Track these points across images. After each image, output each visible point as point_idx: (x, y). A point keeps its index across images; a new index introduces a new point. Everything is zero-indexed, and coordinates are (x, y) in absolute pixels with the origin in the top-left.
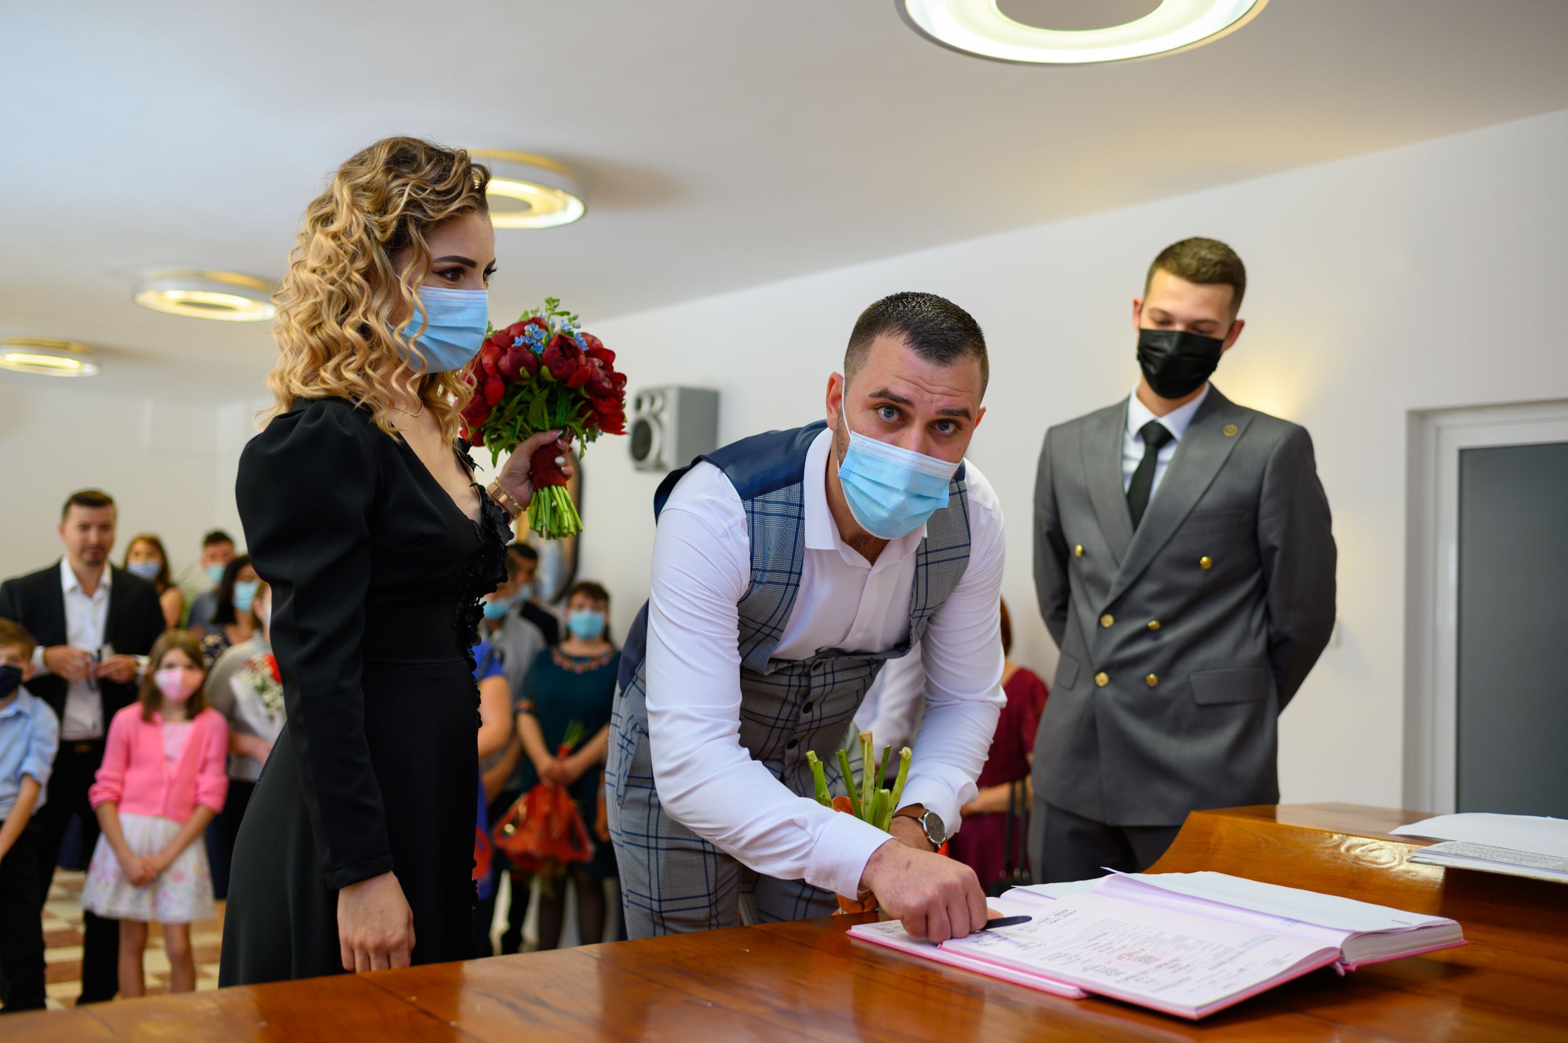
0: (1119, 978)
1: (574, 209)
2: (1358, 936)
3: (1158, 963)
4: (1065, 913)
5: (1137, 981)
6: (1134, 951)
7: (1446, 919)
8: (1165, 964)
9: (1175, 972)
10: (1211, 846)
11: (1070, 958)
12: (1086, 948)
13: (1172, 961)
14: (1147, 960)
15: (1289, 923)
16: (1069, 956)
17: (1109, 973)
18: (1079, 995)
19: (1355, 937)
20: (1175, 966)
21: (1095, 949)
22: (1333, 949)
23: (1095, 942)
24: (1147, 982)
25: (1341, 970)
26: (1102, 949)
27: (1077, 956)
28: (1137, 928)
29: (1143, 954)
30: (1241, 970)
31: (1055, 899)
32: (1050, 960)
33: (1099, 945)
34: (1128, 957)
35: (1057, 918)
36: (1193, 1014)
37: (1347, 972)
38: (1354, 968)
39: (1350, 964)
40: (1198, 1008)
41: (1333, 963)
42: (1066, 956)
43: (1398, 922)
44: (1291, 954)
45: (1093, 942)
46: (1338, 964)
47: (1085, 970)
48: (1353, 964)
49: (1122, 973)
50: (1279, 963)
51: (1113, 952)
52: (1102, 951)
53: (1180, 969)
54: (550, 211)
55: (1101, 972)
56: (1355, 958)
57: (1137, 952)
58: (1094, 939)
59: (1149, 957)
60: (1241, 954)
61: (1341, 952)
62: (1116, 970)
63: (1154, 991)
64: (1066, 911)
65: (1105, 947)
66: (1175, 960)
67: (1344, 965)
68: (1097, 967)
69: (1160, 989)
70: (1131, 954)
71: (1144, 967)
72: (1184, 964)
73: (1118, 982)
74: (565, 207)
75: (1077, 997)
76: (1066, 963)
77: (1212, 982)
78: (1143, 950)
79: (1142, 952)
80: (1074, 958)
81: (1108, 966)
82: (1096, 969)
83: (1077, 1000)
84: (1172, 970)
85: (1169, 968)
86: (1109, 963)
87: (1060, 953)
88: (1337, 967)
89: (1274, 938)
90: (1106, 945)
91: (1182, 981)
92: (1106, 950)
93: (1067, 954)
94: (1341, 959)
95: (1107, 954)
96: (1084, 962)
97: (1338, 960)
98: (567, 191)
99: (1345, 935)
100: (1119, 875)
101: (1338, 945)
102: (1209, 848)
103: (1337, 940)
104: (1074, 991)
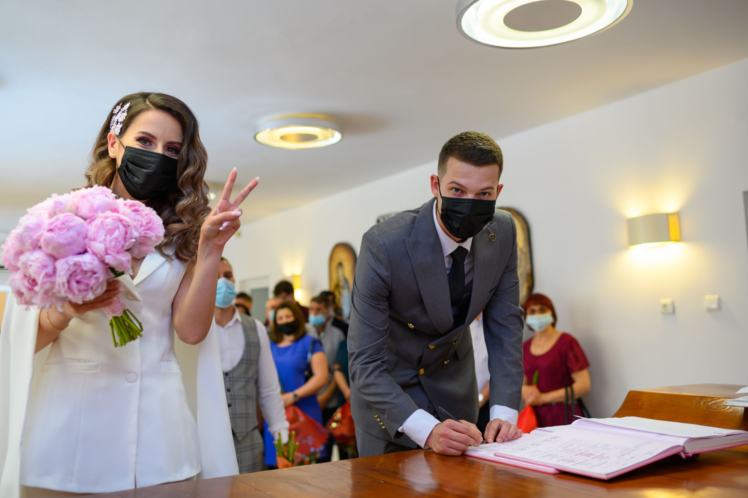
0: (574, 463)
1: (337, 137)
2: (692, 440)
3: (594, 456)
4: (555, 438)
5: (582, 464)
6: (583, 452)
7: (742, 431)
8: (597, 456)
9: (601, 459)
10: (639, 406)
11: (553, 456)
12: (562, 451)
13: (601, 455)
14: (589, 455)
15: (660, 435)
16: (553, 455)
17: (570, 461)
18: (555, 471)
19: (691, 440)
20: (602, 457)
21: (566, 452)
22: (679, 446)
23: (567, 448)
24: (586, 465)
25: (683, 456)
26: (569, 451)
27: (556, 455)
28: (587, 442)
29: (588, 452)
30: (633, 457)
31: (552, 432)
32: (543, 457)
33: (568, 450)
34: (580, 455)
35: (551, 440)
36: (605, 477)
37: (686, 457)
38: (691, 455)
39: (689, 453)
40: (607, 474)
41: (679, 452)
42: (552, 456)
43: (717, 433)
44: (657, 449)
45: (565, 449)
46: (682, 453)
47: (559, 461)
48: (691, 453)
49: (575, 461)
50: (651, 453)
51: (574, 452)
52: (569, 452)
53: (604, 458)
54: (326, 138)
55: (566, 461)
56: (691, 450)
57: (585, 452)
58: (566, 448)
59: (590, 454)
60: (634, 450)
61: (684, 448)
62: (573, 460)
63: (588, 468)
64: (556, 437)
65: (570, 451)
66: (602, 455)
67: (684, 453)
68: (565, 459)
69: (592, 467)
70: (582, 453)
71: (587, 458)
72: (606, 456)
73: (573, 465)
74: (333, 136)
75: (554, 473)
76: (551, 458)
77: (618, 463)
78: (588, 451)
79: (587, 452)
80: (555, 456)
81: (570, 459)
82: (564, 460)
83: (554, 474)
84: (600, 459)
85: (598, 458)
86: (571, 457)
87: (549, 454)
88: (681, 454)
89: (651, 443)
90: (571, 450)
91: (603, 463)
92: (570, 452)
93: (552, 455)
94: (684, 450)
95: (571, 453)
96: (559, 458)
97: (682, 451)
98: (334, 129)
99: (686, 439)
100: (584, 419)
101: (682, 444)
102: (638, 407)
103: (681, 442)
104: (553, 470)
